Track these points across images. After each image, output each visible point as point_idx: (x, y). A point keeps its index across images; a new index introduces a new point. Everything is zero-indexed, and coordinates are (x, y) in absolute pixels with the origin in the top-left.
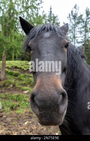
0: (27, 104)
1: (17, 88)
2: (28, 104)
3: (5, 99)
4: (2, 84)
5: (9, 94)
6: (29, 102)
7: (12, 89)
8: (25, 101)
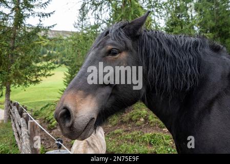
0: (169, 149)
1: (152, 122)
2: (171, 150)
3: (132, 141)
4: (128, 118)
5: (138, 133)
6: (173, 147)
7: (143, 125)
8: (166, 145)
